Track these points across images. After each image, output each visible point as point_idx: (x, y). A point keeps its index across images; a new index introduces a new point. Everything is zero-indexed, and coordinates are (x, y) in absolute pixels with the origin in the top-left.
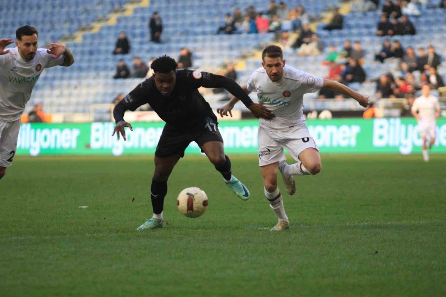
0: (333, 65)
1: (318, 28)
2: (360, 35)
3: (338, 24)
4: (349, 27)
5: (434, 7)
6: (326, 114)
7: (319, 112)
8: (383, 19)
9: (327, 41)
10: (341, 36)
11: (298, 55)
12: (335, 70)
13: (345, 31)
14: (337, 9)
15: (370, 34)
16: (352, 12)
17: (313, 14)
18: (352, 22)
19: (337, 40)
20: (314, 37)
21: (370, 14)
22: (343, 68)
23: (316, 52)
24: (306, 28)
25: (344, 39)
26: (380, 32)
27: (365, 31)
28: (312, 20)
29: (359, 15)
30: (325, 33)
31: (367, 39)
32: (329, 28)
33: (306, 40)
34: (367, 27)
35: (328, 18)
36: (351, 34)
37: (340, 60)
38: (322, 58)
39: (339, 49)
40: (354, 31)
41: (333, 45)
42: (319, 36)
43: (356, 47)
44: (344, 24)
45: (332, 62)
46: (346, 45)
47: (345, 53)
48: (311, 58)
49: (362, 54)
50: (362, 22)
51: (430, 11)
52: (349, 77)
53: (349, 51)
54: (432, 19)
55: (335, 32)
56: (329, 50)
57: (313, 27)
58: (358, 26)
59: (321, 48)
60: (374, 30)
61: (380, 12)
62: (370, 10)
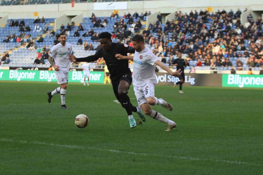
0: (39, 53)
1: (35, 41)
2: (48, 44)
3: (41, 40)
4: (45, 42)
5: (72, 36)
6: (37, 69)
7: (34, 68)
8: (56, 39)
9: (38, 46)
10: (42, 44)
11: (29, 50)
12: (40, 55)
13: (44, 43)
14: (41, 36)
15: (51, 44)
16: (46, 37)
17: (34, 37)
18: (46, 40)
19: (41, 45)
20: (34, 44)
21: (52, 38)
22: (43, 54)
23: (34, 49)
24: (31, 41)
25: (43, 45)
26: (55, 43)
27: (50, 43)
28: (33, 39)
29: (48, 38)
30: (37, 43)
31: (51, 45)
32: (39, 42)
33: (31, 45)
34: (51, 41)
35: (38, 38)
37: (42, 52)
39: (42, 48)
40: (47, 43)
41: (40, 47)
42: (35, 44)
43: (47, 48)
44: (44, 41)
45: (39, 52)
46: (44, 47)
47: (43, 49)
48: (32, 51)
49: (49, 50)
50: (49, 40)
51: (71, 38)
52: (44, 57)
53: (45, 49)
54: (71, 40)
55: (40, 43)
56: (38, 48)
57: (34, 41)
58: (47, 41)
59: (36, 48)
60: (53, 43)
61: (55, 37)
62: (52, 36)
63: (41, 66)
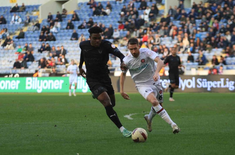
0: (20, 54)
1: (13, 37)
2: (32, 40)
3: (22, 36)
4: (27, 37)
5: (64, 29)
6: (17, 75)
7: (14, 75)
8: (42, 34)
9: (18, 43)
10: (23, 41)
11: (5, 50)
12: (21, 56)
13: (25, 39)
14: (22, 30)
15: (36, 40)
16: (28, 31)
17: (11, 32)
18: (28, 35)
19: (22, 43)
20: (12, 42)
21: (36, 32)
22: (24, 55)
23: (13, 48)
24: (8, 38)
25: (25, 43)
26: (40, 40)
27: (34, 39)
28: (11, 34)
29: (31, 32)
30: (17, 40)
31: (35, 42)
32: (18, 38)
33: (8, 43)
34: (35, 37)
35: (18, 33)
36: (27, 40)
37: (23, 52)
38: (15, 51)
39: (23, 47)
40: (29, 39)
41: (20, 45)
42: (14, 41)
43: (30, 46)
44: (25, 36)
45: (20, 52)
46: (26, 45)
47: (25, 48)
48: (10, 51)
49: (32, 49)
50: (32, 35)
51: (62, 31)
52: (27, 59)
53: (27, 48)
54: (62, 34)
55: (21, 39)
56: (18, 47)
57: (11, 37)
58: (30, 37)
59: (15, 46)
60: (38, 39)
61: (40, 31)
62: (36, 30)
63: (22, 71)
